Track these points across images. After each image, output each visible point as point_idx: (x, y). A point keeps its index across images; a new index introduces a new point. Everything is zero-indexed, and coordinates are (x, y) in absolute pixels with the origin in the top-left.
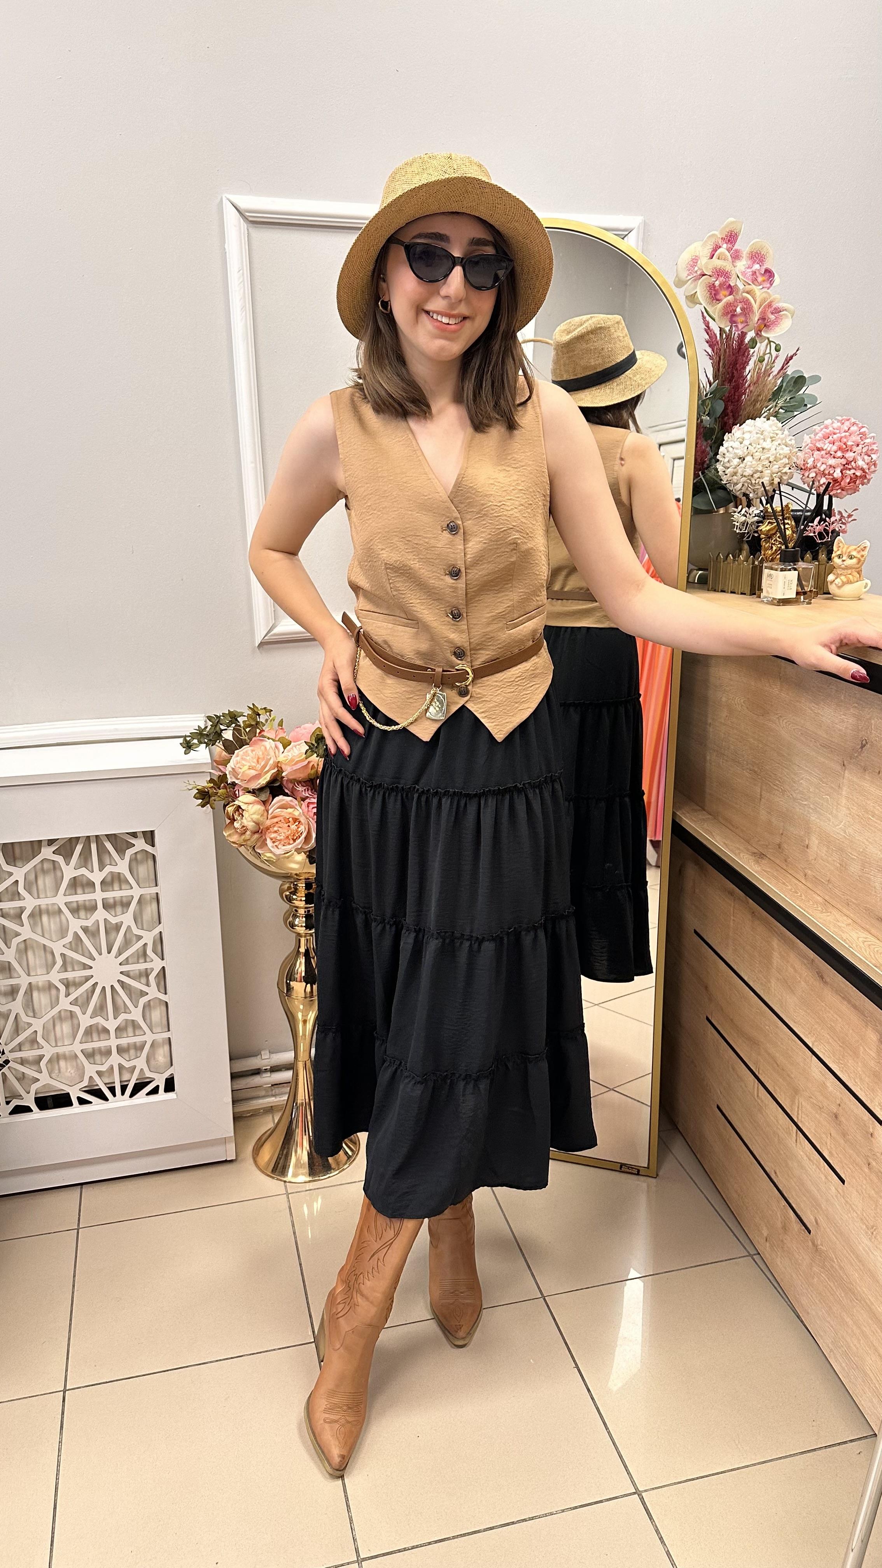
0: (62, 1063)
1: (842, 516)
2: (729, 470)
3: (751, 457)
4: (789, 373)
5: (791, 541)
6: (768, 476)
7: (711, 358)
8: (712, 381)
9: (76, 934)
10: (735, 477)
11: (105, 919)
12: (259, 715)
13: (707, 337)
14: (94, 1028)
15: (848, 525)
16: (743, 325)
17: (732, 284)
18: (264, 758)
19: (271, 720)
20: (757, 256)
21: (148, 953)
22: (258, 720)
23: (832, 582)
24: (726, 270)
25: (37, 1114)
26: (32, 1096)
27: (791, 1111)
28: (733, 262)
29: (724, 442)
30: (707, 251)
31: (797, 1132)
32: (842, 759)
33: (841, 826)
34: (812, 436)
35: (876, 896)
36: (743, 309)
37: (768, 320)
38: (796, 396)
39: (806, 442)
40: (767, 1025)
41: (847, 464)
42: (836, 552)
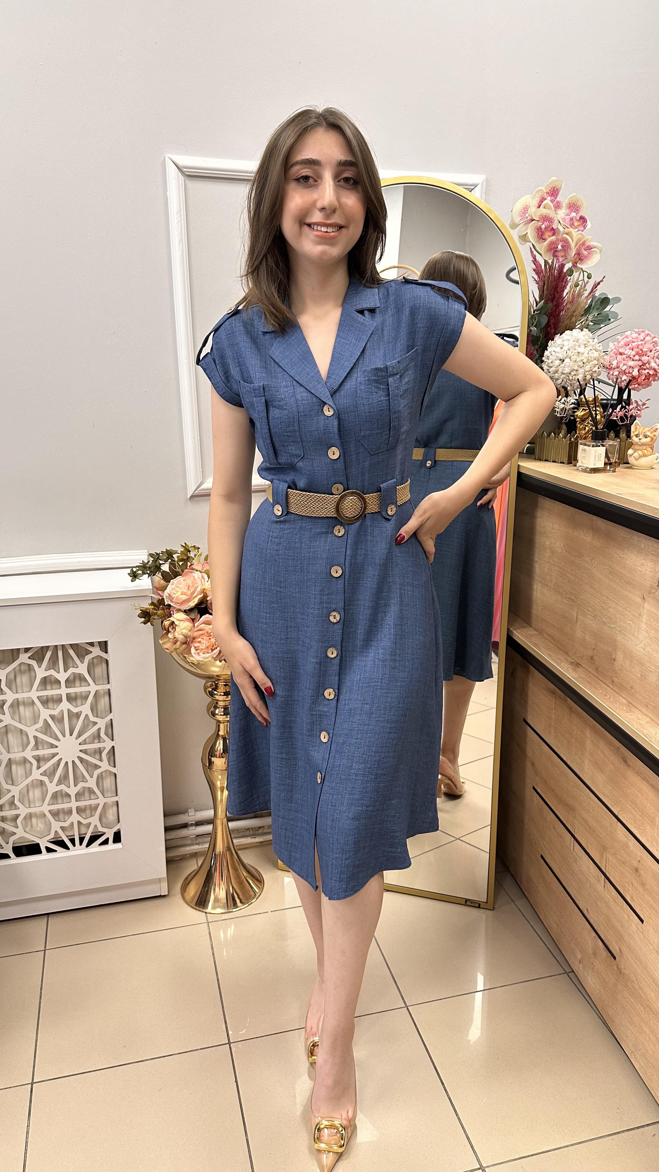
0: (34, 820)
1: (638, 404)
2: (552, 369)
3: (569, 360)
4: (597, 295)
5: (600, 423)
6: (582, 374)
7: (537, 283)
8: (538, 300)
9: (45, 720)
10: (557, 374)
11: (68, 710)
12: (190, 551)
13: (534, 267)
14: (59, 793)
15: (642, 411)
16: (563, 259)
17: (555, 228)
18: (193, 586)
19: (199, 556)
20: (574, 206)
21: (101, 735)
22: (189, 555)
23: (631, 455)
24: (551, 217)
25: (15, 860)
26: (10, 845)
27: (600, 864)
28: (555, 210)
29: (548, 348)
30: (536, 202)
31: (605, 880)
32: (643, 593)
33: (641, 645)
34: (616, 344)
36: (562, 246)
37: (582, 255)
38: (602, 312)
39: (611, 348)
40: (581, 796)
41: (643, 365)
42: (634, 432)
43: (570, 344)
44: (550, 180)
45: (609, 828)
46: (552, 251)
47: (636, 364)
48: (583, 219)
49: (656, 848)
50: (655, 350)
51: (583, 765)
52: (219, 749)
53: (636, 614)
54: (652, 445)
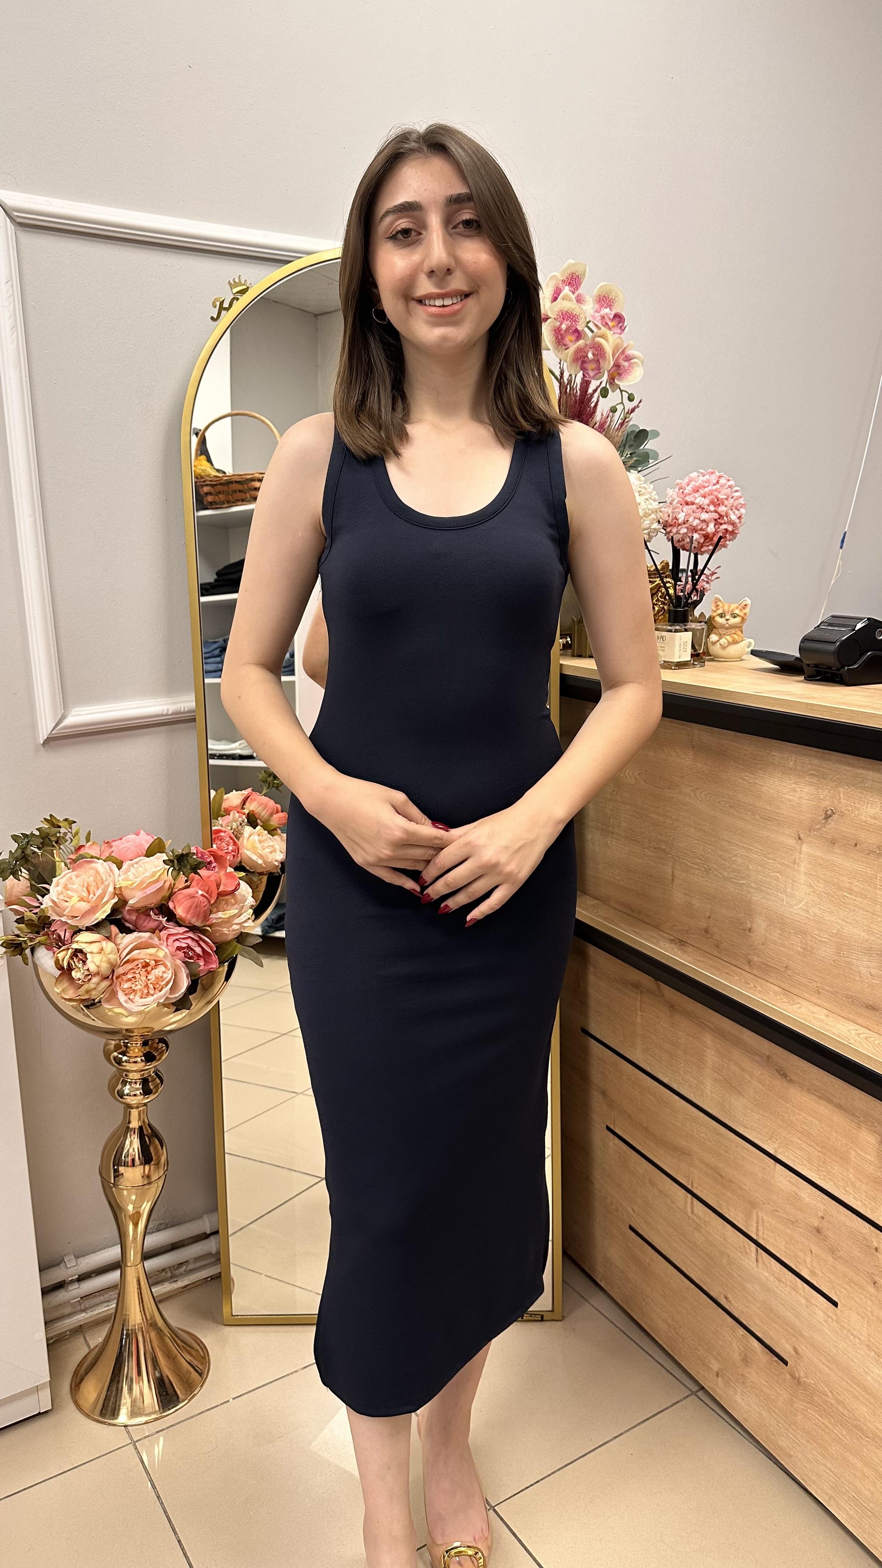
12: (60, 829)
15: (712, 583)
17: (579, 328)
18: (97, 884)
20: (605, 300)
22: (59, 835)
23: (714, 643)
24: (574, 313)
27: (747, 1228)
28: (579, 305)
31: (757, 1251)
32: (797, 831)
33: (800, 905)
34: (677, 490)
35: (862, 982)
36: (594, 354)
37: (622, 367)
38: (637, 451)
39: (671, 497)
40: (702, 1133)
41: (719, 519)
42: (715, 611)
45: (760, 1175)
46: (580, 362)
47: (710, 517)
48: (618, 318)
49: (854, 1196)
50: (732, 498)
51: (702, 1087)
52: (131, 1151)
53: (786, 863)
54: (742, 627)
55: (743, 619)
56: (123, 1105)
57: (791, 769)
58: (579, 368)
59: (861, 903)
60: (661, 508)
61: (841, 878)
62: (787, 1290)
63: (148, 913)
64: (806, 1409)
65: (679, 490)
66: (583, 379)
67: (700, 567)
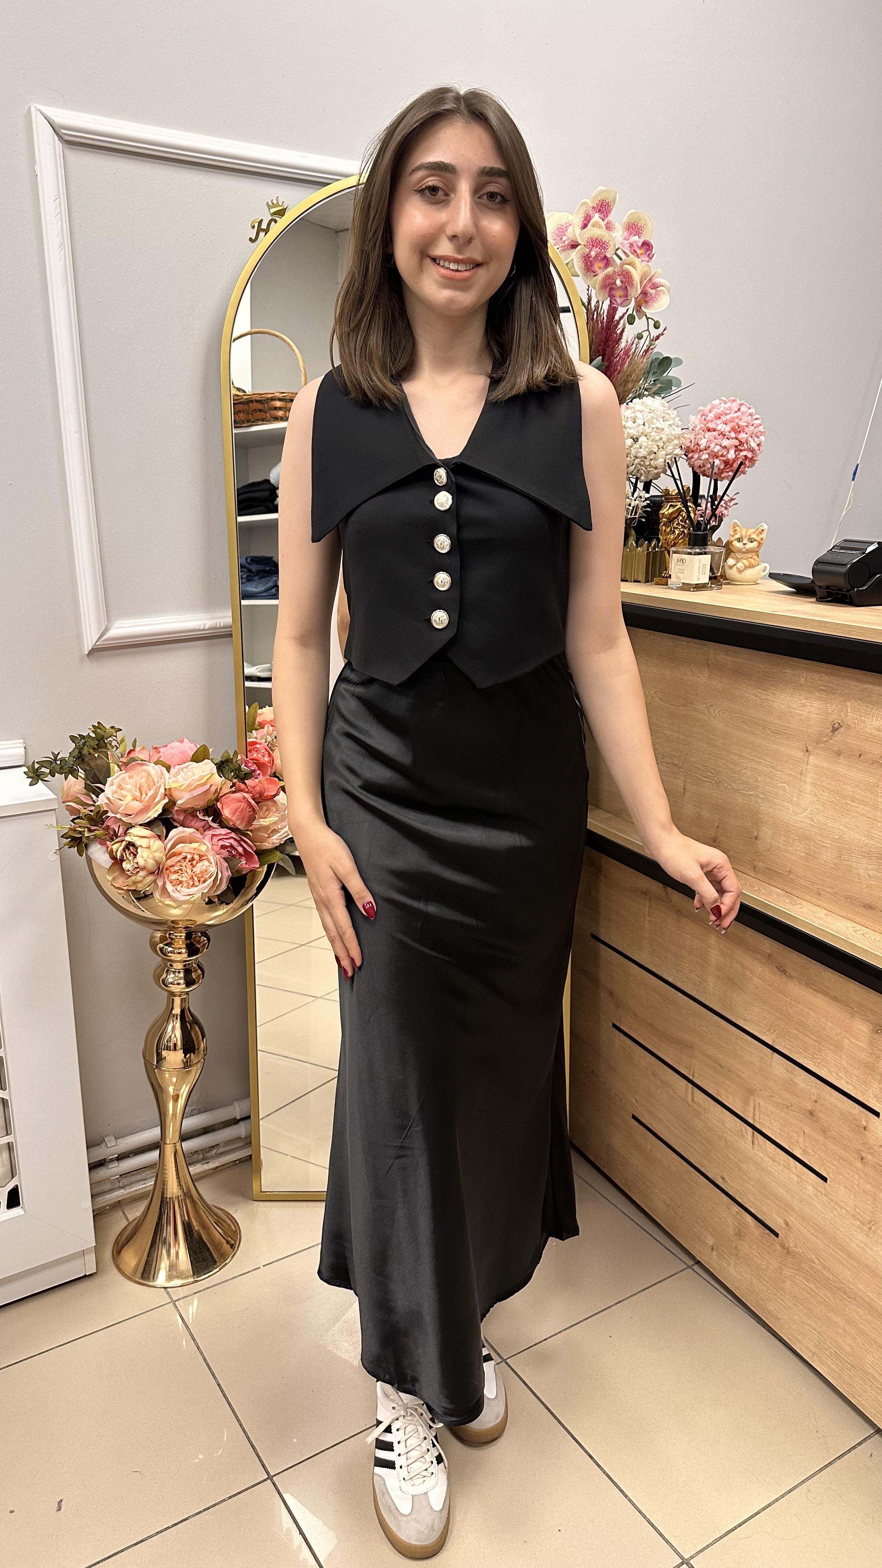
4: (654, 353)
15: (730, 509)
16: (622, 299)
17: (608, 256)
18: (148, 785)
20: (636, 227)
23: (731, 567)
24: (601, 241)
27: (743, 1114)
28: (608, 231)
30: (578, 220)
31: (753, 1134)
32: (805, 744)
33: (805, 814)
34: (699, 416)
35: (860, 883)
36: (622, 282)
37: (649, 295)
38: (660, 378)
39: (694, 423)
40: (704, 1026)
41: (740, 445)
42: (733, 536)
43: (645, 416)
44: (596, 191)
45: (758, 1064)
46: (608, 288)
47: (731, 443)
48: (647, 245)
49: (846, 1080)
50: (752, 425)
51: (706, 985)
52: (173, 1036)
53: (793, 774)
54: (758, 551)
55: (760, 543)
56: (166, 994)
57: (802, 685)
58: (607, 295)
59: (862, 809)
60: (683, 433)
61: (845, 787)
62: (780, 1169)
63: (195, 814)
64: (794, 1275)
65: (701, 417)
66: (610, 306)
67: (720, 493)
